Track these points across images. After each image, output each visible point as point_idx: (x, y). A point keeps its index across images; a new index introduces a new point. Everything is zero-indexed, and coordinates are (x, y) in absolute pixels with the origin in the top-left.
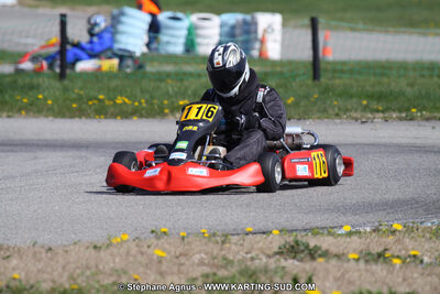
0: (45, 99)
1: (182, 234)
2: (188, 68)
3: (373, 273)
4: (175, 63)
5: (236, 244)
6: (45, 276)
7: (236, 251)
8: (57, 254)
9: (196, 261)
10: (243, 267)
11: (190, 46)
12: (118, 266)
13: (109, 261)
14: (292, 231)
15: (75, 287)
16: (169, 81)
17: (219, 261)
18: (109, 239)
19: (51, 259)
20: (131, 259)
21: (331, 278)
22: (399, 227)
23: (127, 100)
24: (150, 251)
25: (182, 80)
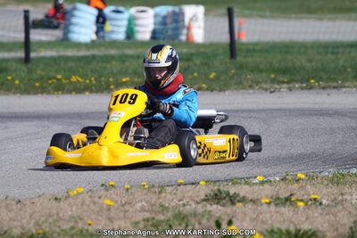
0: (13, 80)
1: (126, 186)
2: (129, 52)
3: (282, 214)
4: (118, 48)
5: (170, 193)
6: (15, 223)
7: (170, 199)
8: (25, 205)
9: (139, 208)
10: (177, 211)
11: (130, 34)
12: (75, 214)
13: (68, 210)
14: (215, 182)
15: (40, 231)
16: (114, 62)
17: (157, 208)
18: (67, 192)
19: (20, 209)
20: (85, 207)
21: (248, 219)
22: (303, 176)
23: (79, 79)
24: (101, 201)
25: (124, 62)
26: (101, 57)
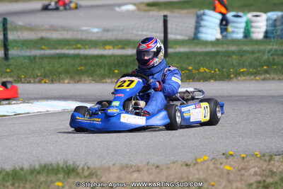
1: (242, 156)
2: (246, 48)
4: (238, 45)
5: (278, 161)
7: (278, 166)
8: (162, 170)
9: (252, 173)
12: (201, 177)
13: (195, 174)
16: (234, 56)
17: (267, 173)
18: (196, 159)
20: (210, 172)
23: (207, 70)
24: (222, 167)
25: (242, 56)
26: (223, 52)
